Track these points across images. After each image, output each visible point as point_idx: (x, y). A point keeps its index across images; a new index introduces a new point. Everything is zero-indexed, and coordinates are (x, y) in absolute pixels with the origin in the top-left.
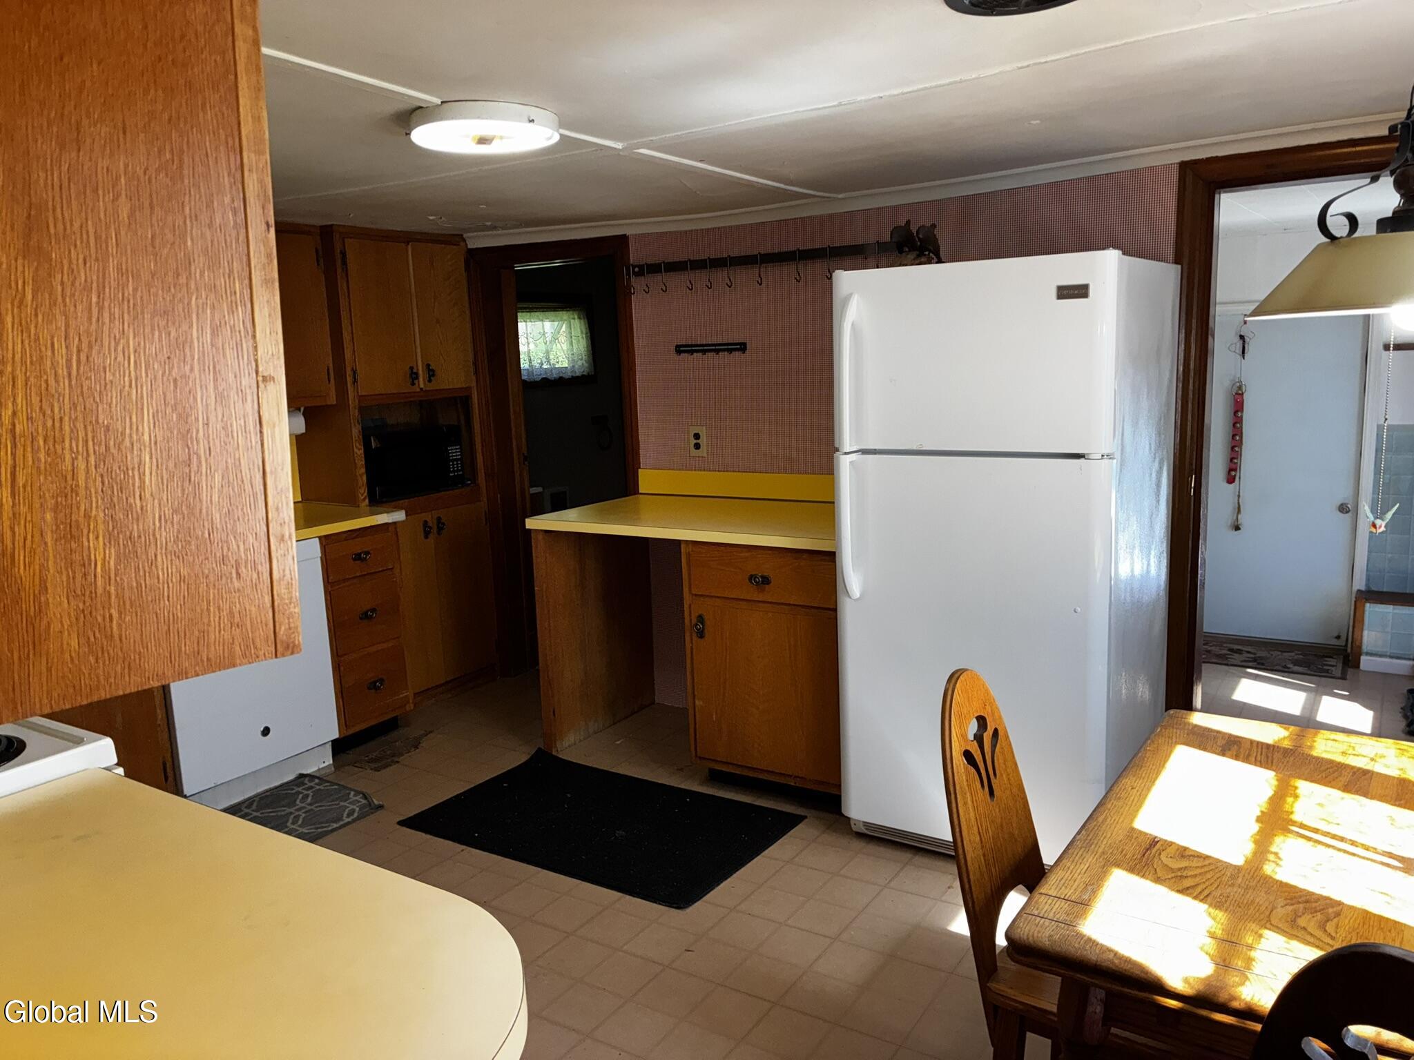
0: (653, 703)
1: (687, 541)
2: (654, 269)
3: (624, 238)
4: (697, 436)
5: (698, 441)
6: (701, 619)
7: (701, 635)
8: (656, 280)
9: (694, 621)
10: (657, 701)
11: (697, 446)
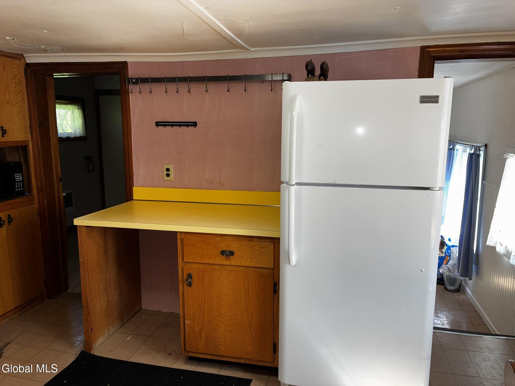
0: (141, 309)
1: (181, 232)
2: (145, 80)
3: (125, 63)
4: (168, 170)
5: (169, 172)
6: (190, 276)
7: (190, 285)
8: (146, 87)
9: (185, 277)
10: (143, 307)
11: (168, 175)
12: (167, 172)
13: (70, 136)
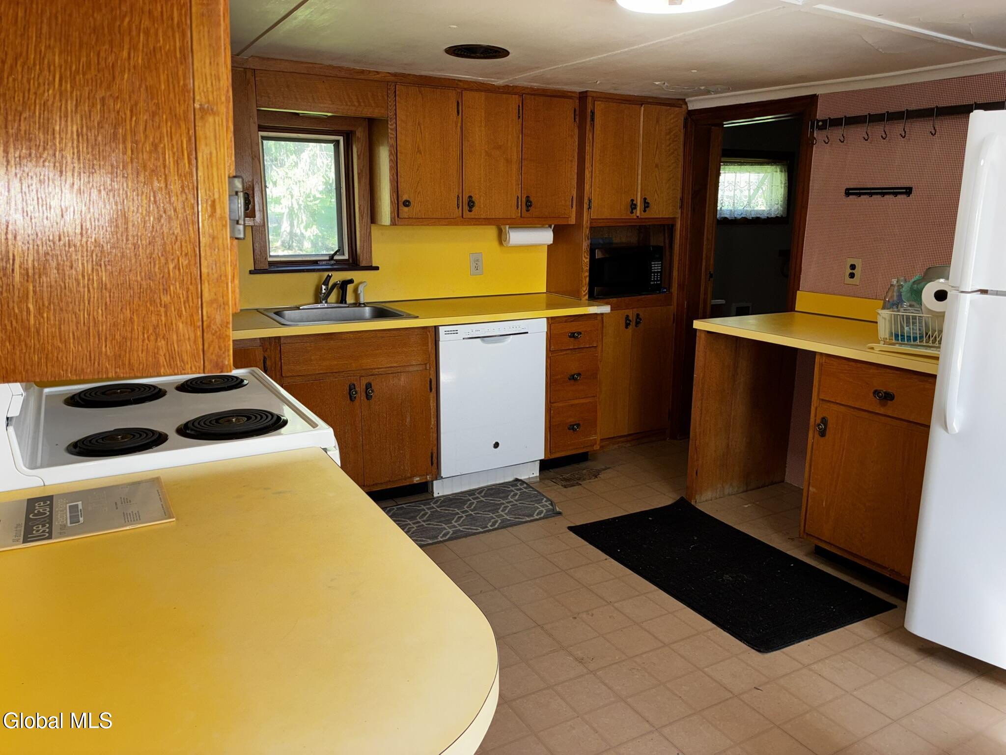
0: (783, 481)
1: (821, 354)
2: (836, 123)
3: (814, 98)
4: (853, 267)
5: (853, 271)
6: (824, 421)
7: (823, 434)
8: (836, 133)
9: (818, 421)
10: (788, 479)
11: (852, 276)
12: (851, 271)
13: (761, 216)
